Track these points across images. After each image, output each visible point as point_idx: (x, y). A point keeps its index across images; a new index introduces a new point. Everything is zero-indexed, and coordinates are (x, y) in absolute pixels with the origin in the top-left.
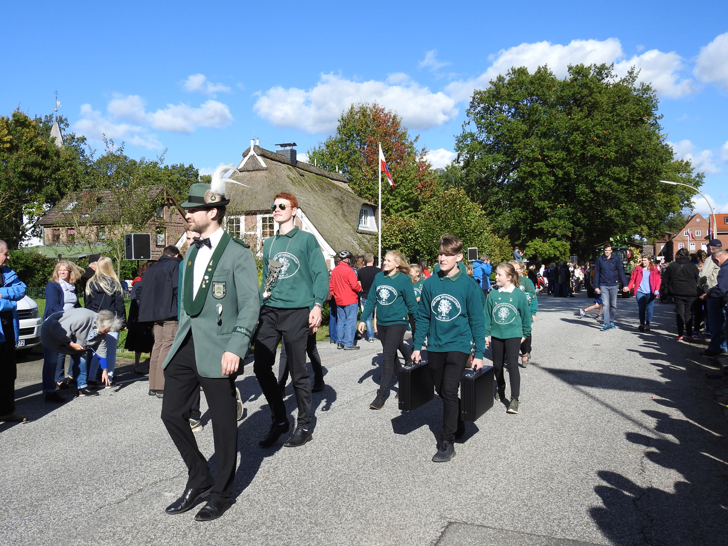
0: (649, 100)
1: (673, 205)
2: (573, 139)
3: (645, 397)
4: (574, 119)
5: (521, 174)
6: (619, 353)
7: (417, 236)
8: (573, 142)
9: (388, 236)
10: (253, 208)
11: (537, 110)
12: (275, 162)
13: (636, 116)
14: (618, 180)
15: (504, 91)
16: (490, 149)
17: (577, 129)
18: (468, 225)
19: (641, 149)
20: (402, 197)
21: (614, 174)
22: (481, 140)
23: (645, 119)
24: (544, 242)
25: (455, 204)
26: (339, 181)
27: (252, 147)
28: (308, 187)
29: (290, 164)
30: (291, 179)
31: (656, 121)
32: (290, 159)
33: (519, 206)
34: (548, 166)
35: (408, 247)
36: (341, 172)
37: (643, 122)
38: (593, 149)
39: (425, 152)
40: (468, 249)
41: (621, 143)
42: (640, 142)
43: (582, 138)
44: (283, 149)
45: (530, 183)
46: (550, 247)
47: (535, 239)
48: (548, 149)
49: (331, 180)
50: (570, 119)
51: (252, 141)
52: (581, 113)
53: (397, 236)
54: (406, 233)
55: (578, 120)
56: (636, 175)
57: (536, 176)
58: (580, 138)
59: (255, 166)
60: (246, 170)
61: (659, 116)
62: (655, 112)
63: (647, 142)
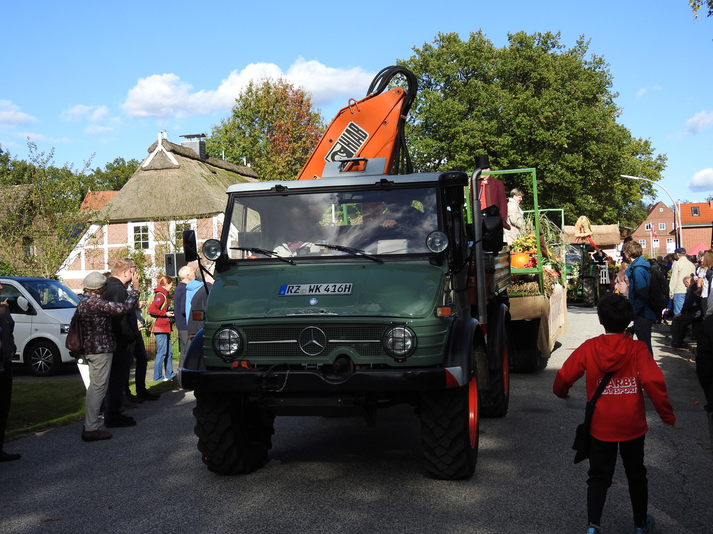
0: (602, 75)
1: (632, 194)
4: (518, 99)
5: (459, 164)
8: (519, 125)
10: (164, 213)
12: (186, 158)
13: (588, 94)
14: (570, 169)
15: (433, 62)
17: (524, 110)
19: (595, 133)
21: (567, 162)
26: (250, 176)
27: (160, 142)
29: (200, 158)
30: (205, 178)
31: (611, 100)
32: (198, 153)
36: (249, 165)
37: (597, 100)
38: (542, 134)
41: (573, 126)
42: (594, 125)
43: (529, 120)
44: (189, 141)
48: (490, 133)
49: (241, 176)
50: (515, 98)
51: (160, 134)
52: (527, 92)
55: (524, 100)
56: (591, 163)
58: (526, 121)
59: (165, 163)
60: (153, 168)
61: (614, 94)
62: (609, 89)
63: (603, 125)
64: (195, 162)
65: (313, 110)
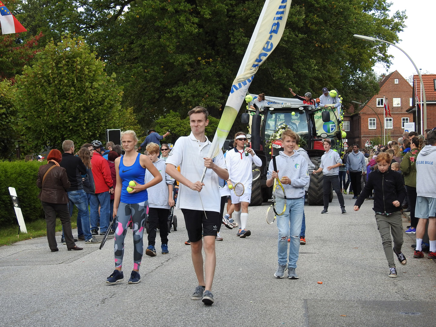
1: (362, 59)
18: (93, 94)
25: (74, 62)
40: (108, 130)
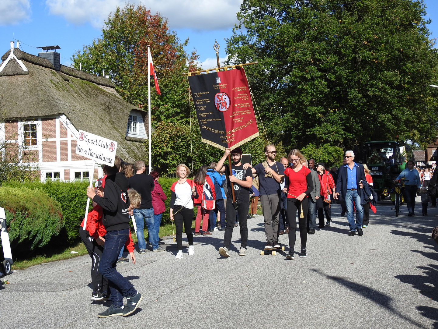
0: (417, 5)
2: (344, 42)
3: (422, 300)
4: (344, 23)
5: (293, 78)
6: (395, 257)
7: (189, 142)
8: (345, 46)
9: (159, 143)
10: (14, 115)
11: (307, 13)
12: (37, 66)
13: (405, 21)
14: (390, 84)
16: (261, 53)
17: (348, 33)
19: (410, 53)
20: (173, 103)
21: (386, 77)
22: (253, 43)
23: (414, 23)
24: (317, 147)
26: (106, 86)
27: (12, 50)
28: (73, 92)
29: (54, 67)
30: (54, 84)
31: (425, 26)
32: (53, 63)
33: (291, 112)
34: (320, 70)
35: (180, 154)
36: (108, 77)
38: (364, 53)
39: (195, 56)
41: (391, 47)
42: (410, 47)
43: (353, 42)
44: (45, 52)
45: (302, 88)
46: (324, 152)
47: (309, 145)
48: (319, 53)
49: (97, 85)
50: (341, 23)
52: (351, 17)
53: (168, 143)
54: (177, 140)
55: (349, 24)
56: (407, 80)
57: (309, 80)
58: (351, 42)
59: (16, 70)
60: (5, 74)
61: (428, 21)
62: (423, 17)
63: (417, 47)
64: (48, 70)
65: (170, 32)
